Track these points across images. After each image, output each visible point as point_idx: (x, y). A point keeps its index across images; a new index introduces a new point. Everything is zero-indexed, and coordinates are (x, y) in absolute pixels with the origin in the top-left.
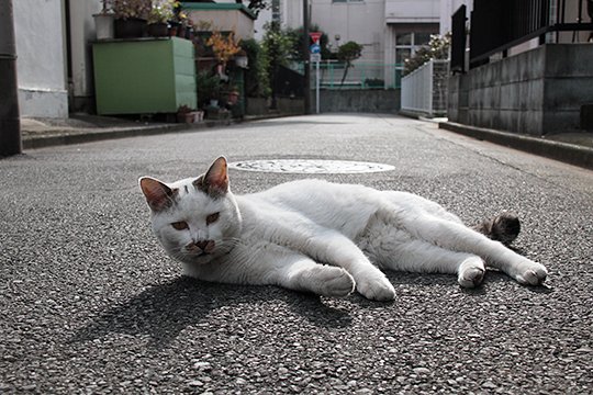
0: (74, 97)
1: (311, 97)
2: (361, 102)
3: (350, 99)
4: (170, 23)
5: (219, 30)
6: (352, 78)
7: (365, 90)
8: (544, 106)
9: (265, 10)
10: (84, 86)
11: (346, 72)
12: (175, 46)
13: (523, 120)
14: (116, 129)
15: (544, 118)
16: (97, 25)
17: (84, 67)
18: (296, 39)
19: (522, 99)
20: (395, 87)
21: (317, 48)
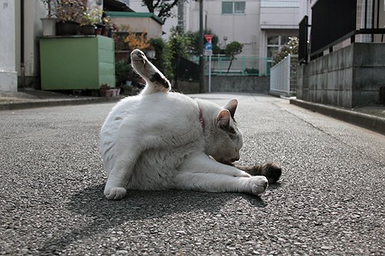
0: (25, 77)
1: (205, 81)
2: (242, 85)
3: (234, 83)
4: (97, 25)
5: (133, 31)
6: (235, 68)
7: (245, 76)
8: (353, 87)
9: (170, 18)
10: (33, 69)
11: (231, 63)
12: (99, 42)
13: (341, 97)
14: (51, 100)
15: (353, 95)
16: (43, 25)
17: (33, 56)
18: (193, 39)
19: (340, 82)
20: (266, 75)
21: (210, 46)
